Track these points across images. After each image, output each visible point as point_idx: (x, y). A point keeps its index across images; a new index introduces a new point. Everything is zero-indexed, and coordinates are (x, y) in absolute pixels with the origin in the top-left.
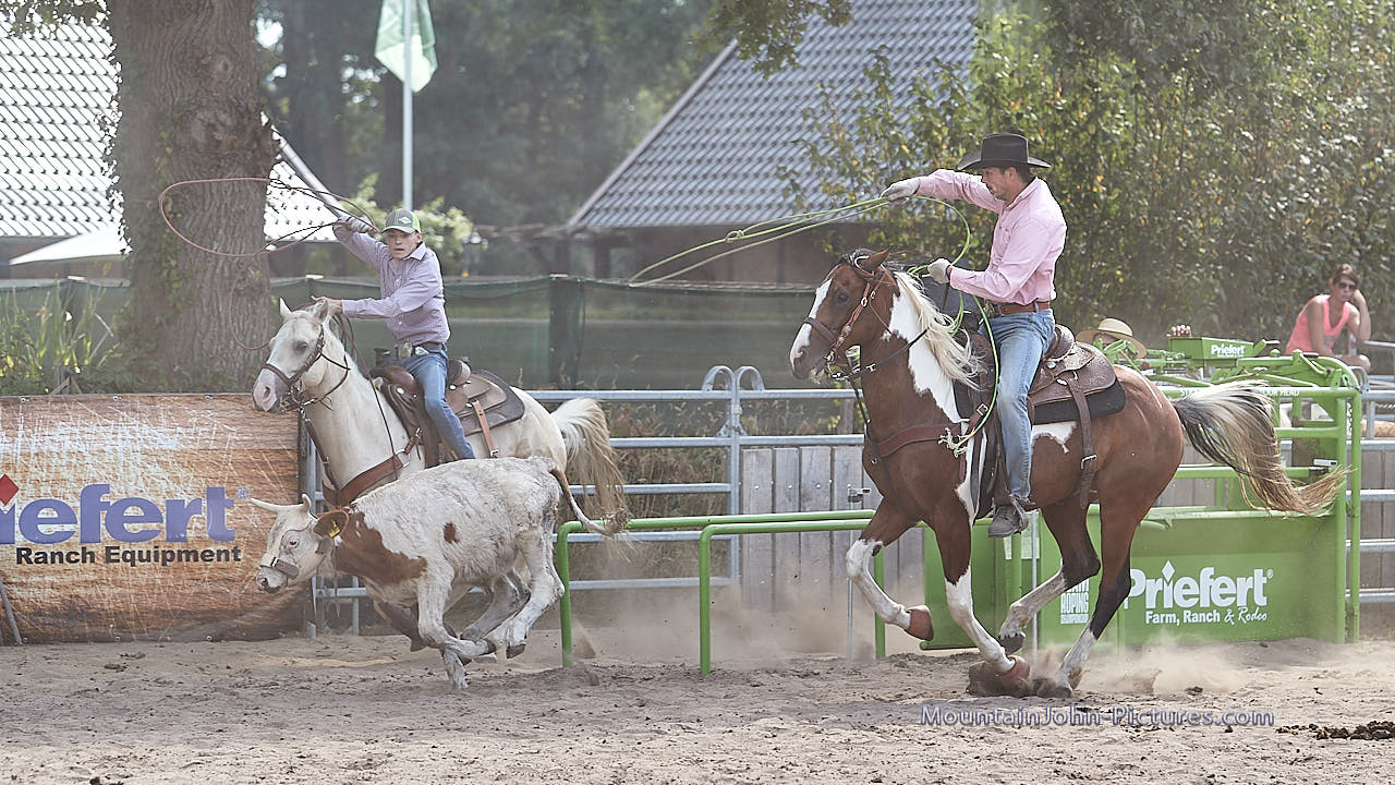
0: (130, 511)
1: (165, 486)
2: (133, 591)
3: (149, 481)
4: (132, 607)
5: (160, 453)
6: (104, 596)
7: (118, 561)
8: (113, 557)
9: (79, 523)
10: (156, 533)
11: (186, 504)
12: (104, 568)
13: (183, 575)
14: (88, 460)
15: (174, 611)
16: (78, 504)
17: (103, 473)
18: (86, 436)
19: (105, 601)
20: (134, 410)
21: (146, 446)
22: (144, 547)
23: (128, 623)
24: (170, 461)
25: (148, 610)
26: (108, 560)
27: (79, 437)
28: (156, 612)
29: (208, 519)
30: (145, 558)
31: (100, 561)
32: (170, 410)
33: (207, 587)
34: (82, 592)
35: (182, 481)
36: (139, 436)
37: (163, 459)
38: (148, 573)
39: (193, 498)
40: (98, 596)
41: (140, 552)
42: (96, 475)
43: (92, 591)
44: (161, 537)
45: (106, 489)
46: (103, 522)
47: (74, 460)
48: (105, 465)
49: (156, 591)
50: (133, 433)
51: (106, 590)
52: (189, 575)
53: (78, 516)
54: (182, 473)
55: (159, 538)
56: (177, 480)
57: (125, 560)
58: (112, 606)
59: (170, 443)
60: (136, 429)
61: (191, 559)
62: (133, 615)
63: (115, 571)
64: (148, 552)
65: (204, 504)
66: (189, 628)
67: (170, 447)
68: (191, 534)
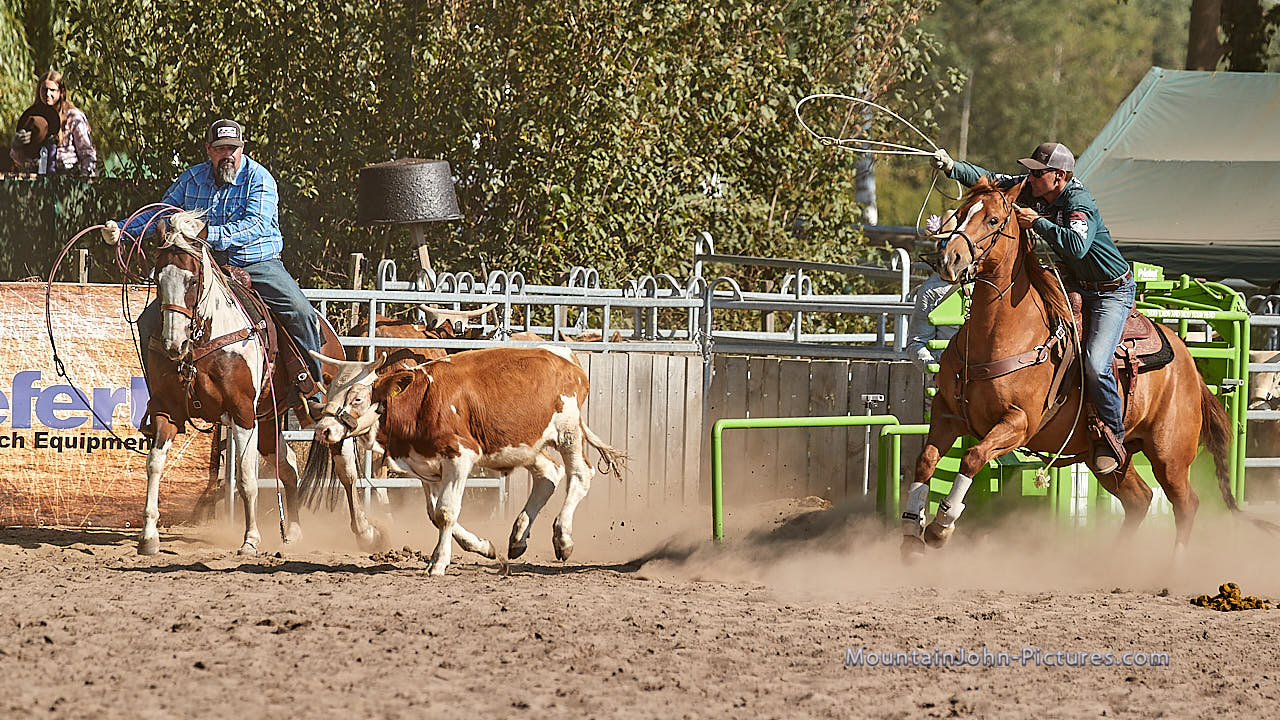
0: (60, 398)
1: (93, 374)
2: (59, 477)
3: (78, 369)
4: (57, 493)
5: (90, 342)
6: (31, 481)
7: (46, 447)
8: (41, 443)
9: (11, 408)
10: (83, 420)
11: (112, 393)
12: (32, 453)
13: (106, 462)
14: (21, 347)
15: (97, 497)
16: (10, 390)
17: (35, 360)
18: (19, 323)
19: (32, 485)
20: (63, 299)
21: (76, 335)
22: (70, 434)
23: (52, 507)
24: (98, 350)
25: (72, 495)
26: (37, 446)
27: (12, 324)
28: (80, 498)
29: (132, 409)
30: (71, 443)
31: (28, 445)
32: (98, 300)
33: (127, 474)
34: (10, 476)
35: (108, 370)
36: (69, 324)
37: (92, 348)
38: (73, 457)
39: (118, 387)
40: (26, 481)
41: (67, 439)
42: (28, 362)
43: (19, 475)
44: (88, 424)
45: (37, 375)
46: (33, 408)
47: (8, 347)
48: (37, 353)
49: (80, 477)
50: (63, 321)
51: (33, 474)
52: (111, 462)
53: (10, 402)
54: (109, 363)
55: (85, 425)
56: (103, 370)
57: (53, 446)
58: (38, 491)
59: (101, 334)
60: (66, 317)
61: (115, 445)
62: (56, 501)
63: (42, 456)
64: (75, 439)
65: (129, 393)
66: (111, 514)
67: (98, 337)
68: (116, 424)
